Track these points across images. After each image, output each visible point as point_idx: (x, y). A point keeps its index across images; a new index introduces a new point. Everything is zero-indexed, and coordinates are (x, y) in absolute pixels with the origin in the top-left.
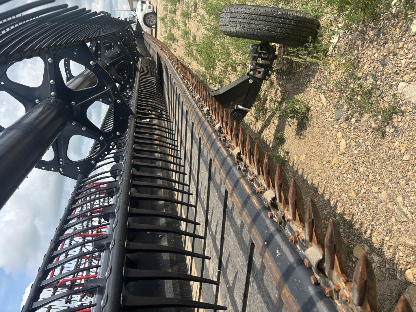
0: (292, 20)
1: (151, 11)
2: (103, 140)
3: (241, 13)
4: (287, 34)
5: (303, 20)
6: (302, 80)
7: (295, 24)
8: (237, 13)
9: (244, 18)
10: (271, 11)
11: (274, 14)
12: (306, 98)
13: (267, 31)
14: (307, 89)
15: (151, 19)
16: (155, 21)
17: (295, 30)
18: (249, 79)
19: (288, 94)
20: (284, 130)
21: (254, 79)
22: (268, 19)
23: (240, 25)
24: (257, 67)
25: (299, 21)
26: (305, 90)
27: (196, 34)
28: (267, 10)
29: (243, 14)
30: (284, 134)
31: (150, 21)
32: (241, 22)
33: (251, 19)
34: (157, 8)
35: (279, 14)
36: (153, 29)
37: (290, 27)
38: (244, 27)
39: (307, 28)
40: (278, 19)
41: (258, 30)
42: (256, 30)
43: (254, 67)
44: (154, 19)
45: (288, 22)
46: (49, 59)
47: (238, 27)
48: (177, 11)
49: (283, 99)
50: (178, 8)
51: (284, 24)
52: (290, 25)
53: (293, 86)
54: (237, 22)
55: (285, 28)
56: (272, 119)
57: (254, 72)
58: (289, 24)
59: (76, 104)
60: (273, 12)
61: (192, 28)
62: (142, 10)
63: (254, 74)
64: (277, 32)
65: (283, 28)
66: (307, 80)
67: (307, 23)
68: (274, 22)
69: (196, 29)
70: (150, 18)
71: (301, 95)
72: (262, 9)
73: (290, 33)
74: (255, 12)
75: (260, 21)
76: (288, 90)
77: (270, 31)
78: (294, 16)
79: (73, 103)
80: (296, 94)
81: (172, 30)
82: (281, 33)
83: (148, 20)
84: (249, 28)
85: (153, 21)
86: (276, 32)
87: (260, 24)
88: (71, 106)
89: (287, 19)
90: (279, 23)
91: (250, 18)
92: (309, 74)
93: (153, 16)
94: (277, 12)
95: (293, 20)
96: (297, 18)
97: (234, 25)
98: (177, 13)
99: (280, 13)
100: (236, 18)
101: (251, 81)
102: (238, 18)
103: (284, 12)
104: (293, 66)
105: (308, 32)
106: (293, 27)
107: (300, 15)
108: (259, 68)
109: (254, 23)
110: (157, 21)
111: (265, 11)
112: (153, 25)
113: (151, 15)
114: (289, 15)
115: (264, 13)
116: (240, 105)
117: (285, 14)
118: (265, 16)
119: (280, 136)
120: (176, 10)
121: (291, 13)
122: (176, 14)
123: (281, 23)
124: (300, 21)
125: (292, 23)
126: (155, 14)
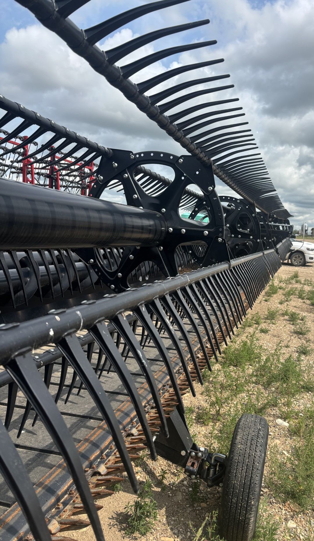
0: (245, 517)
1: (308, 260)
2: (117, 276)
3: (255, 451)
4: (230, 511)
5: (245, 531)
6: (182, 519)
7: (240, 521)
8: (256, 445)
9: (249, 455)
10: (255, 491)
11: (252, 495)
12: (159, 529)
13: (234, 486)
14: (169, 530)
15: (298, 260)
16: (296, 263)
17: (234, 521)
18: (186, 452)
19: (169, 496)
20: (124, 491)
21: (186, 457)
22: (247, 487)
23: (242, 449)
24: (200, 461)
25: (244, 525)
26: (169, 526)
27: (270, 332)
28: (257, 485)
29: (254, 454)
30: (120, 492)
31: (296, 257)
32: (246, 451)
33: (247, 464)
34: (311, 268)
35: (251, 502)
36: (287, 260)
37: (237, 516)
38: (239, 455)
39: (237, 534)
40: (246, 500)
41: (236, 473)
42: (235, 472)
43: (199, 458)
44: (298, 262)
45: (243, 513)
46: (207, 232)
47: (241, 447)
48: (302, 301)
49: (164, 488)
50: (304, 302)
51: (240, 508)
52: (240, 515)
53: (178, 505)
54: (247, 445)
55: (236, 508)
56: (143, 469)
57: (195, 457)
58: (240, 513)
59: (160, 251)
60: (254, 494)
61: (277, 326)
62: (308, 249)
63: (192, 457)
64: (232, 499)
65: (236, 507)
66: (181, 530)
67: (243, 535)
68: (243, 495)
69: (275, 333)
70: (300, 258)
71: (164, 520)
72: (258, 478)
73: (231, 514)
74: (255, 470)
75: (245, 476)
76: (175, 495)
77: (233, 489)
78: (250, 520)
79: (161, 248)
80: (166, 511)
81: (281, 292)
82: (231, 503)
83: (297, 256)
84: (238, 462)
85: (296, 261)
86: (232, 497)
87: (241, 477)
88: (159, 246)
89: (246, 512)
90: (242, 502)
91: (249, 463)
92: (188, 531)
93: (302, 261)
94: (253, 499)
95: (245, 519)
96: (247, 524)
97: (243, 440)
98: (300, 300)
99: (253, 503)
100: (251, 444)
101: (183, 453)
102: (250, 447)
103: (254, 507)
104: (202, 504)
105: (232, 536)
106: (237, 518)
107: (250, 527)
108: (198, 463)
109: (243, 468)
110: (296, 266)
111: (256, 484)
112: (291, 261)
113: (302, 259)
114: (251, 513)
115: (253, 482)
116: (156, 439)
117: (251, 508)
118: (250, 484)
119: (117, 487)
120: (303, 299)
121: (252, 515)
122: (299, 298)
123: (241, 504)
124: (244, 527)
125: (241, 517)
126: (304, 264)
